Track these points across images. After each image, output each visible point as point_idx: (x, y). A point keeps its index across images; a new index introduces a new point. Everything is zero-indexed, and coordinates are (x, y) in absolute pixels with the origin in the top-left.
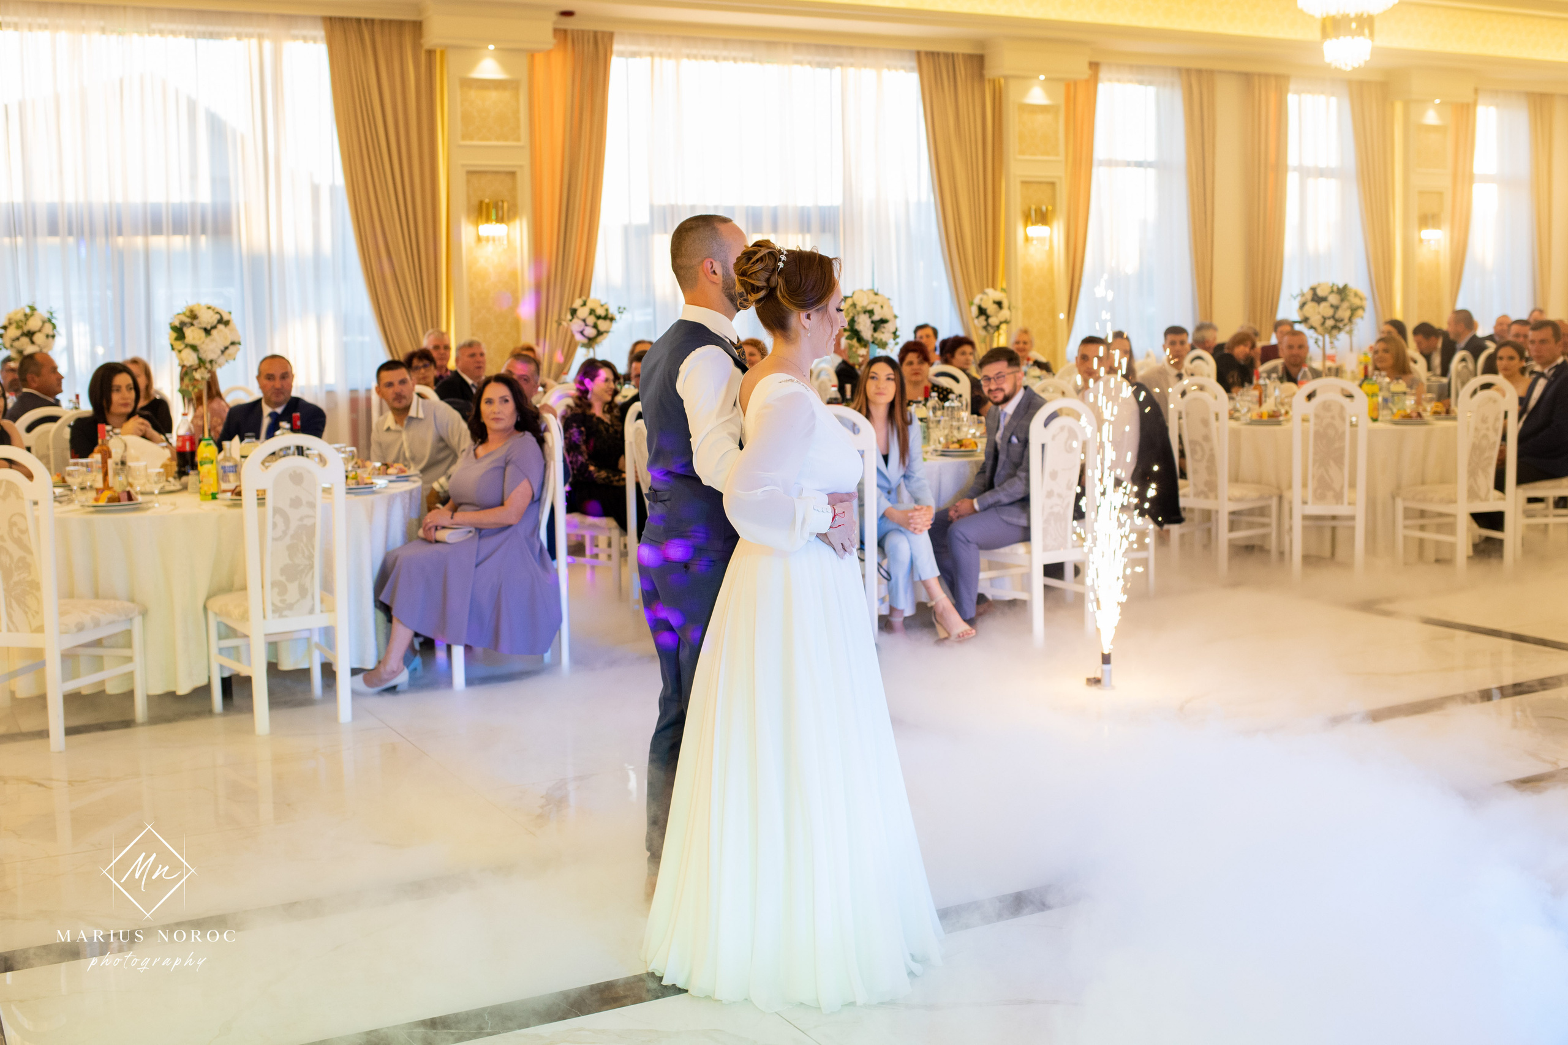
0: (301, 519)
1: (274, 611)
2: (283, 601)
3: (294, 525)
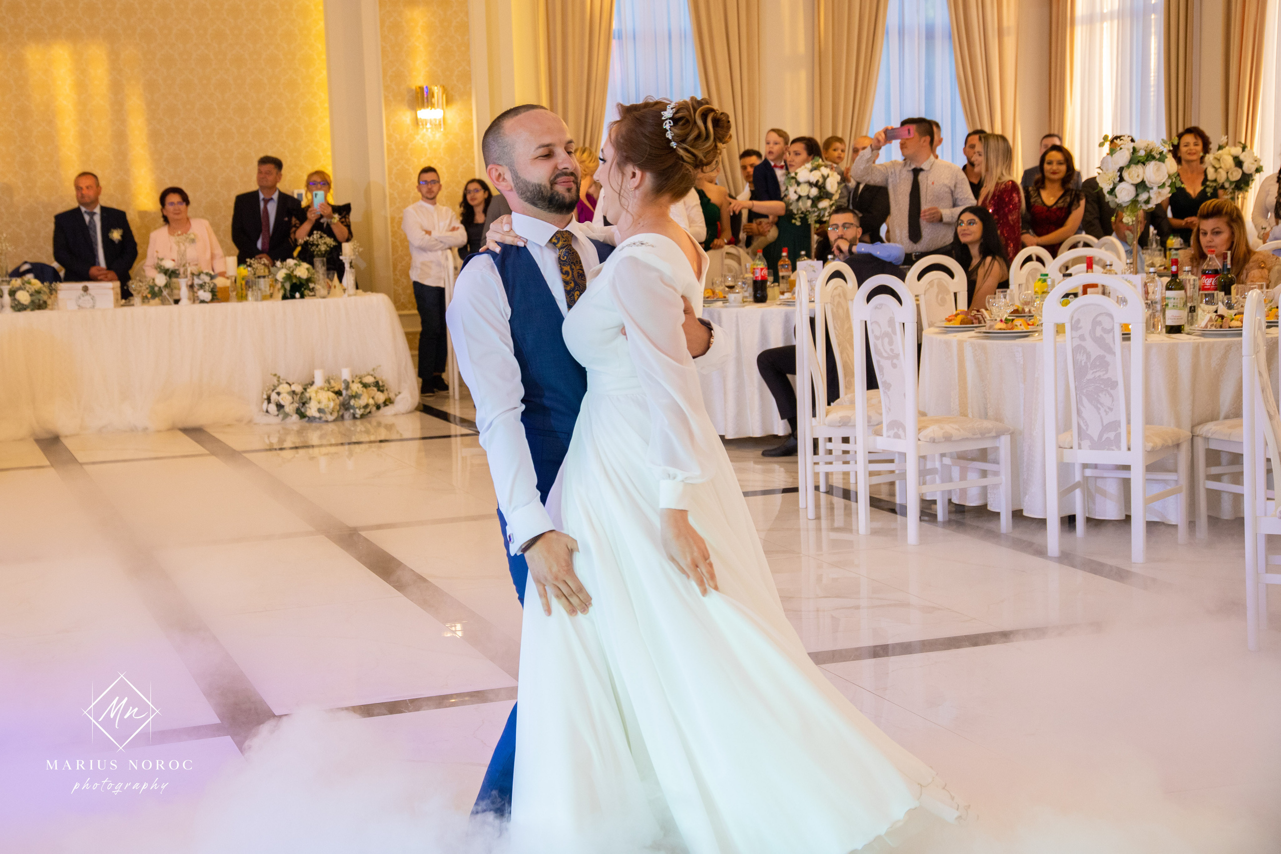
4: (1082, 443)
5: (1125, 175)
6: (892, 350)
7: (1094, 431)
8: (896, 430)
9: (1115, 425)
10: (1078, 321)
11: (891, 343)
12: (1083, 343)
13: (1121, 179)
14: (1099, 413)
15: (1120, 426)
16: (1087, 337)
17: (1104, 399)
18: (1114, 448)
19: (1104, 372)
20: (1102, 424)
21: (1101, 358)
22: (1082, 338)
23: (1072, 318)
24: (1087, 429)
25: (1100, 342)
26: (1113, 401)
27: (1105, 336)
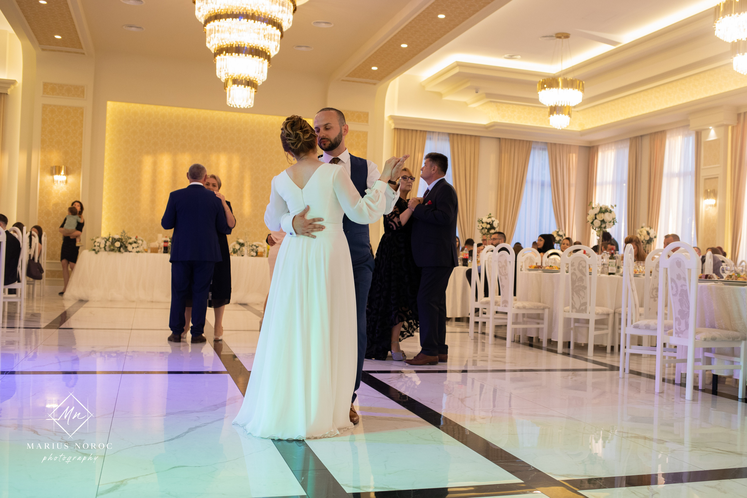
0: (682, 286)
1: (676, 333)
2: (679, 328)
3: (680, 288)
4: (573, 310)
5: (597, 217)
6: (505, 272)
7: (577, 306)
8: (505, 304)
9: (585, 304)
10: (573, 263)
11: (505, 270)
13: (596, 218)
14: (580, 299)
16: (577, 269)
17: (581, 293)
18: (584, 312)
20: (581, 303)
21: (581, 278)
22: (575, 269)
23: (571, 262)
24: (575, 305)
25: (581, 271)
26: (585, 294)
27: (583, 269)
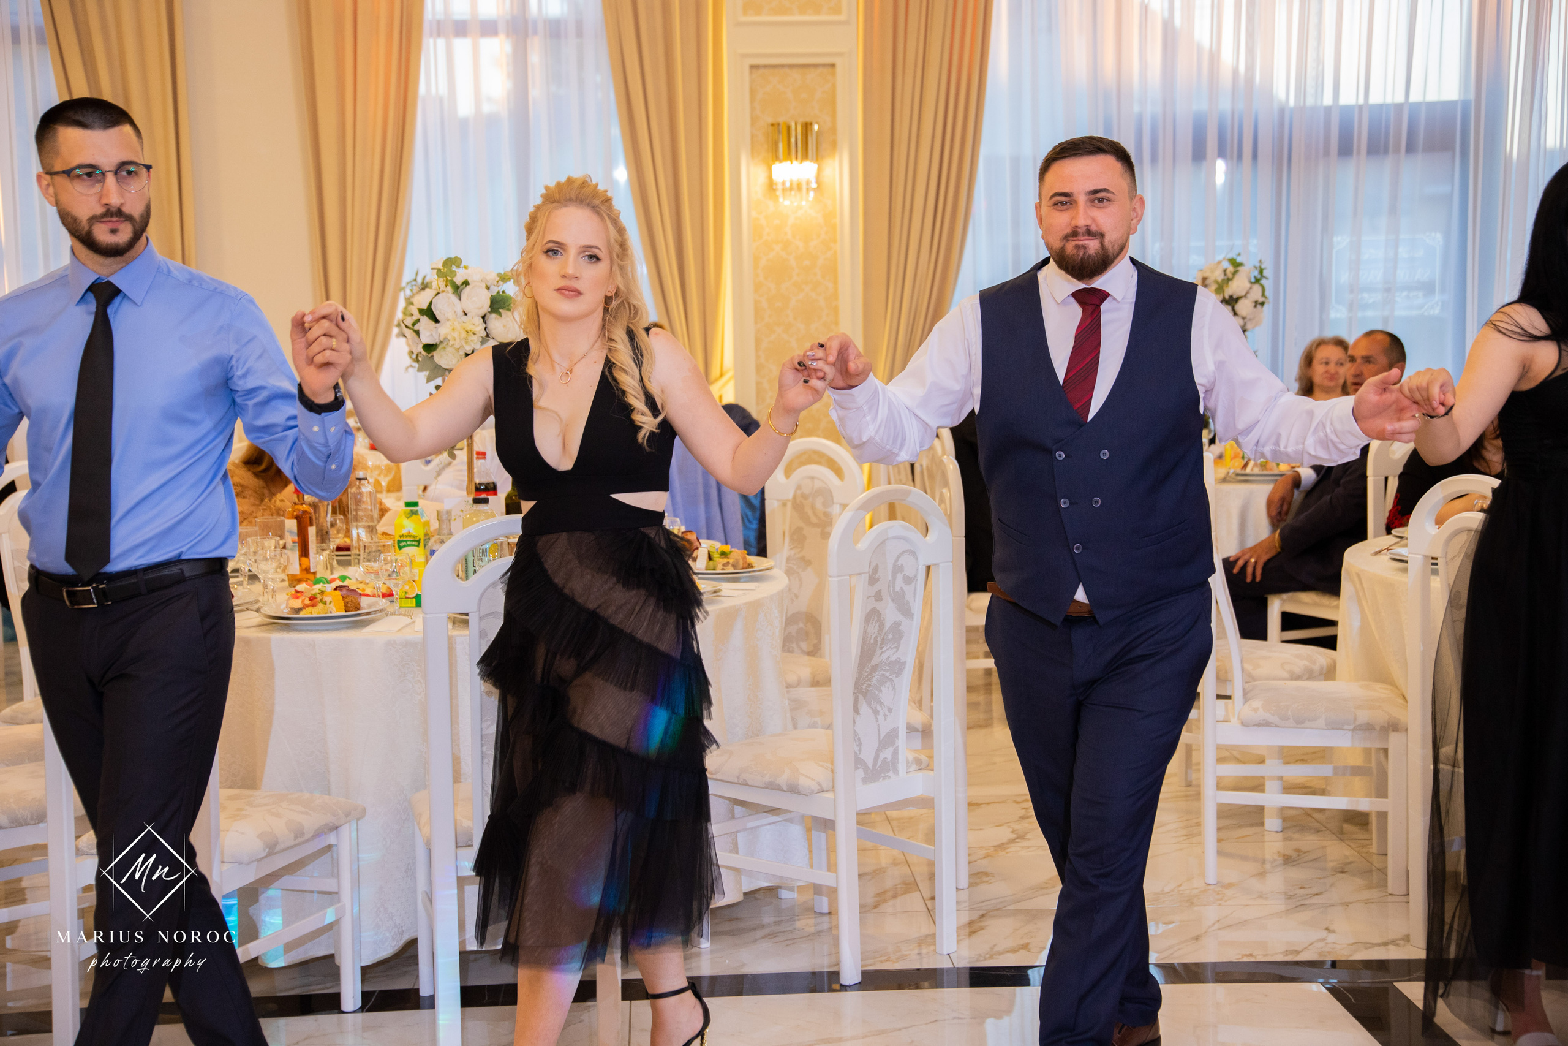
9: (891, 737)
10: (877, 567)
12: (879, 606)
14: (878, 720)
15: (897, 737)
16: (885, 593)
17: (885, 694)
18: (891, 774)
19: (895, 650)
20: (879, 735)
21: (896, 626)
27: (906, 588)
